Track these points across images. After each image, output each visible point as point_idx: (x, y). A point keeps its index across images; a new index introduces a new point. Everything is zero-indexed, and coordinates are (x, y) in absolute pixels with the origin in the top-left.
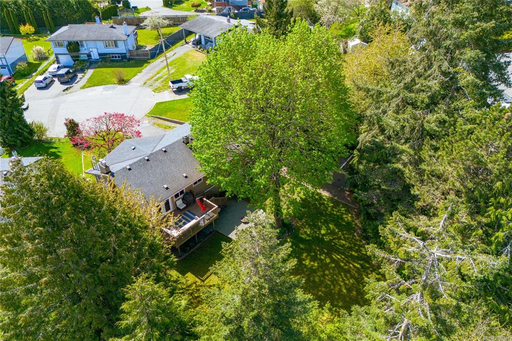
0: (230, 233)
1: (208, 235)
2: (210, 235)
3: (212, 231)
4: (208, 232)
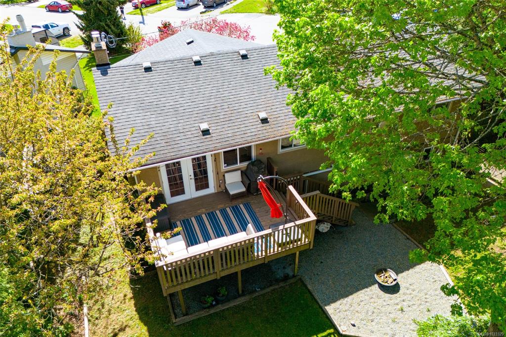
0: (334, 301)
1: (277, 281)
2: (282, 284)
3: (291, 274)
4: (280, 274)
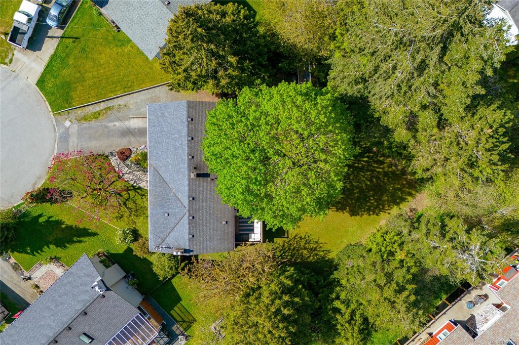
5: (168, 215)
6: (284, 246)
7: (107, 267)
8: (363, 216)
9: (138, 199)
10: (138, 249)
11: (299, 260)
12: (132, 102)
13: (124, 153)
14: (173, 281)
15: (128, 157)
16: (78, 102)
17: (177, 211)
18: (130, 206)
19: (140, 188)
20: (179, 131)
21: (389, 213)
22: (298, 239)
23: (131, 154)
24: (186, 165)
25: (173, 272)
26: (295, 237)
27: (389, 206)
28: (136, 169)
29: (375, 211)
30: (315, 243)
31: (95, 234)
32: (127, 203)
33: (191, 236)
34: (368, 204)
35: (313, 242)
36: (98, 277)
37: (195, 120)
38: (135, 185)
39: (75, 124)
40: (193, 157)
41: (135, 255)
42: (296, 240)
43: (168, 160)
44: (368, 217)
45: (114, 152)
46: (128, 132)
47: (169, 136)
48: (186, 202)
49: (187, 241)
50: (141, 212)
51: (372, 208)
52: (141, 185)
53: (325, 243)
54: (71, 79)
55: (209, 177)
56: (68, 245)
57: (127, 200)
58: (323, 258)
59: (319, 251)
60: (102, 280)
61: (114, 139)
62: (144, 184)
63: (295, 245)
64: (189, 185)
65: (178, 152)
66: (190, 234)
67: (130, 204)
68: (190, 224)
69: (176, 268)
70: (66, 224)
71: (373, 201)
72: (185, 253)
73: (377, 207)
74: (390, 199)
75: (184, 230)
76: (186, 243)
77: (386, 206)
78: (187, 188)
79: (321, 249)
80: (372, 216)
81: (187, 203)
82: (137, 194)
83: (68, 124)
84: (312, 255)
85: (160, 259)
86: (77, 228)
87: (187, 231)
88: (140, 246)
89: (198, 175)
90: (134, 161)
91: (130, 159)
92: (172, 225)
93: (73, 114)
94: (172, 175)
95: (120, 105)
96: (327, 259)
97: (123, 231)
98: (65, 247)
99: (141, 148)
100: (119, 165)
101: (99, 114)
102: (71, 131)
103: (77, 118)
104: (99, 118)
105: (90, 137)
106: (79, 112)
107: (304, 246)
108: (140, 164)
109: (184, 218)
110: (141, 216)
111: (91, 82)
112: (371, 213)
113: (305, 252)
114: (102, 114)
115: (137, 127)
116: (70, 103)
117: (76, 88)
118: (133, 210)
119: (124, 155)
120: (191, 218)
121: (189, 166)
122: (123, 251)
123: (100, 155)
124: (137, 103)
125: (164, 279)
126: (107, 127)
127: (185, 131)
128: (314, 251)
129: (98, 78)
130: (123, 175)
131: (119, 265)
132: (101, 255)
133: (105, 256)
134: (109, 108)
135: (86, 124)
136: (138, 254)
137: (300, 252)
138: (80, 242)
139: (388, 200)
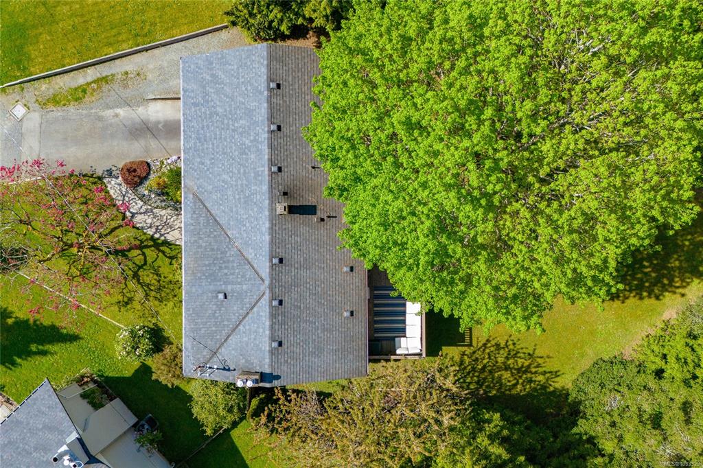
5: (226, 297)
6: (462, 362)
7: (96, 406)
8: (627, 301)
9: (163, 264)
10: (162, 367)
11: (494, 392)
12: (151, 66)
13: (135, 171)
14: (235, 434)
15: (143, 179)
16: (41, 66)
17: (245, 287)
18: (147, 280)
19: (166, 243)
20: (249, 113)
21: (683, 295)
22: (492, 349)
23: (149, 174)
24: (265, 188)
25: (235, 416)
26: (485, 345)
27: (683, 281)
28: (158, 203)
29: (653, 291)
30: (527, 357)
31: (73, 338)
32: (140, 273)
33: (275, 344)
34: (639, 276)
35: (522, 355)
36: (71, 432)
37: (286, 88)
38: (157, 236)
39: (35, 111)
40: (280, 169)
41: (157, 380)
42: (487, 351)
43: (225, 177)
44: (638, 302)
45: (114, 169)
46: (145, 129)
47: (228, 123)
48: (264, 268)
49: (267, 355)
50: (168, 291)
51: (647, 284)
52: (170, 238)
53: (548, 357)
54: (26, 20)
55: (315, 214)
56: (19, 361)
57: (140, 267)
58: (544, 387)
59: (536, 372)
60: (80, 440)
61: (115, 143)
62: (176, 233)
63: (485, 361)
64: (272, 229)
65: (247, 160)
66: (273, 339)
67: (147, 277)
68: (273, 316)
69: (239, 409)
70: (16, 318)
71: (649, 270)
72: (262, 382)
73: (657, 281)
74: (685, 265)
75: (261, 330)
76: (264, 359)
77: (677, 279)
78: (267, 238)
79: (540, 370)
80: (647, 301)
81: (268, 270)
82: (160, 254)
83: (20, 111)
84: (521, 381)
85: (208, 391)
86: (37, 326)
87: (267, 332)
88: (165, 362)
89: (292, 210)
90: (155, 187)
91: (147, 183)
92: (234, 319)
93: (32, 91)
94: (234, 209)
95: (127, 73)
96: (552, 389)
97: (132, 332)
98: (14, 364)
99: (169, 161)
100: (124, 196)
101: (84, 91)
102: (27, 125)
103: (40, 100)
104: (84, 100)
105: (66, 139)
106: (44, 86)
107: (504, 363)
108: (167, 194)
109: (259, 304)
110: (168, 300)
111: (67, 25)
112: (645, 294)
113: (506, 375)
114: (89, 91)
115: (162, 120)
116: (25, 68)
117: (37, 36)
118: (152, 288)
119: (136, 175)
120: (275, 303)
121: (271, 188)
122: (133, 371)
123: (85, 176)
124: (161, 68)
125: (215, 431)
126: (100, 119)
127: (262, 111)
128: (525, 372)
129: (82, 15)
130: (133, 217)
131: (123, 400)
132: (86, 379)
133: (95, 382)
134: (105, 80)
135: (57, 113)
136: (163, 379)
137: (496, 375)
138: (44, 353)
139: (680, 268)
